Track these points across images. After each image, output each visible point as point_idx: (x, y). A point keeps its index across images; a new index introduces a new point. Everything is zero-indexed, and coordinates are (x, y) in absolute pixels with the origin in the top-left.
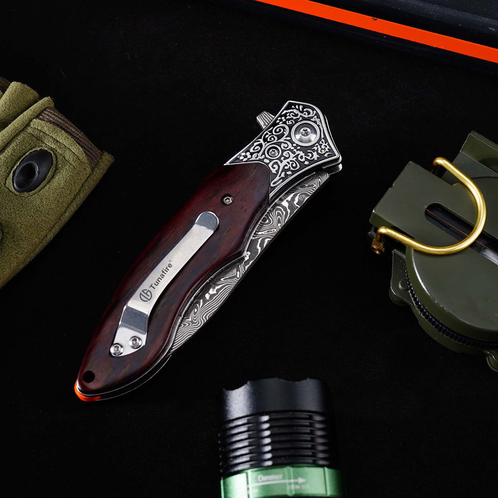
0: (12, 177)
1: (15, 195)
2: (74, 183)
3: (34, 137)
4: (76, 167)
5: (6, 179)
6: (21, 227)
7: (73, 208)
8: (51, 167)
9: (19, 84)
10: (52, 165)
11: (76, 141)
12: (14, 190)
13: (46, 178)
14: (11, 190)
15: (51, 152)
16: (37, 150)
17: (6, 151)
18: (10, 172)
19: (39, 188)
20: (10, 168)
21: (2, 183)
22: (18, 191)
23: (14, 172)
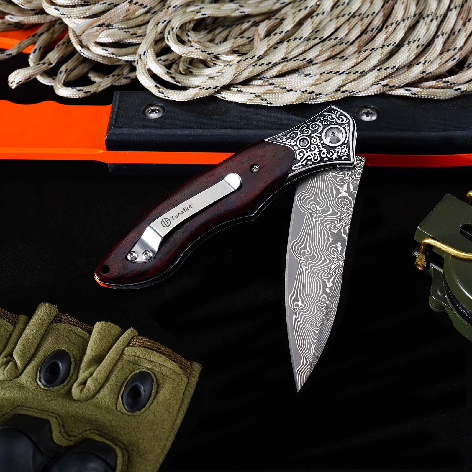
0: (121, 402)
1: (128, 416)
2: (177, 393)
3: (131, 362)
4: (174, 379)
5: (116, 404)
6: (143, 442)
8: (153, 385)
9: (103, 322)
10: (153, 383)
12: (126, 412)
13: (151, 394)
14: (123, 412)
15: (150, 372)
16: (137, 373)
17: (110, 380)
18: (118, 397)
19: (148, 405)
20: (117, 393)
21: (113, 408)
22: (130, 412)
23: (122, 397)
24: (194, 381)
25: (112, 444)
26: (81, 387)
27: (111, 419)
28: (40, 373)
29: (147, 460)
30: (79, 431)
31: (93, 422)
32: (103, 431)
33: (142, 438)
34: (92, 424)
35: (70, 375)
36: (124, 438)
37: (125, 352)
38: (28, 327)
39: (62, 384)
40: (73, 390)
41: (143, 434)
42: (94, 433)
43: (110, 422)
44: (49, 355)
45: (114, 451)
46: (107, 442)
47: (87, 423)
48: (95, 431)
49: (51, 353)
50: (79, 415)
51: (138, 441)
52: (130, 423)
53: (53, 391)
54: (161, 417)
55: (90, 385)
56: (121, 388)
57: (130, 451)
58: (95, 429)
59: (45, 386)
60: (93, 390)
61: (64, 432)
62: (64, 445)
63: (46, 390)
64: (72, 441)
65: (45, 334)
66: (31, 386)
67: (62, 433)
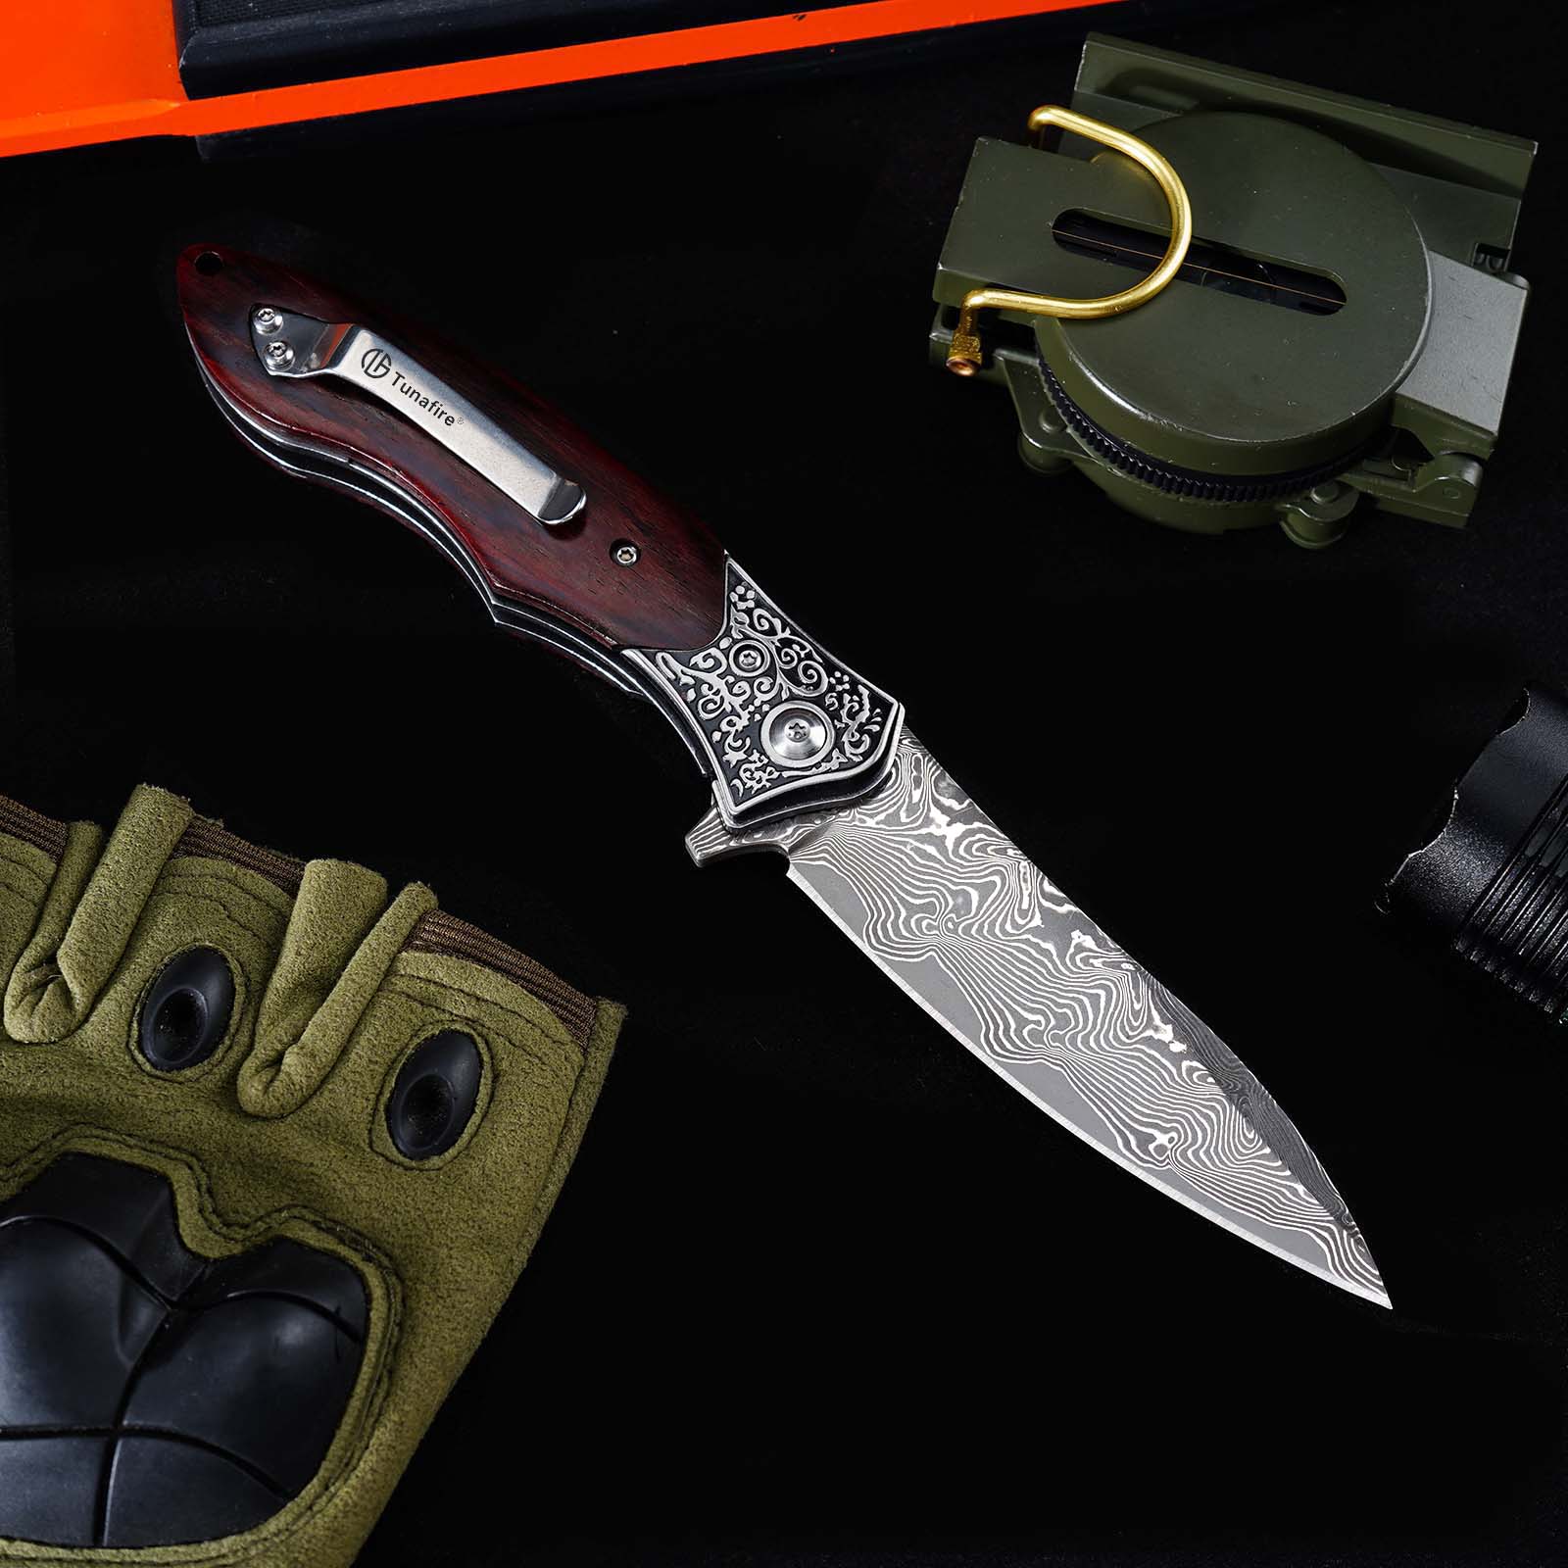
0: (385, 1124)
1: (406, 1169)
2: (553, 1105)
3: (415, 1000)
4: (545, 1059)
5: (371, 1132)
6: (450, 1257)
7: (562, 1170)
8: (481, 1074)
9: (332, 862)
10: (482, 1068)
11: (526, 989)
12: (401, 1158)
13: (475, 1104)
14: (393, 1159)
15: (472, 1032)
16: (433, 1035)
17: (353, 1056)
18: (376, 1110)
19: (465, 1136)
20: (372, 1096)
21: (362, 1145)
22: (411, 1159)
23: (388, 1110)
24: (601, 1060)
25: (355, 1258)
26: (265, 1076)
27: (355, 1179)
28: (140, 1024)
29: (460, 1313)
30: (256, 1209)
31: (301, 1185)
32: (328, 1215)
33: (447, 1245)
34: (298, 1190)
35: (232, 1031)
36: (391, 1240)
37: (400, 966)
38: (101, 870)
39: (207, 1057)
40: (240, 1083)
41: (448, 1233)
42: (302, 1218)
43: (352, 1187)
44: (166, 965)
45: (361, 1278)
46: (343, 1251)
47: (283, 1186)
48: (304, 1212)
49: (172, 960)
50: (258, 1160)
51: (435, 1252)
52: (413, 1194)
53: (180, 1083)
54: (504, 1179)
55: (292, 1070)
56: (384, 1081)
57: (411, 1280)
58: (305, 1207)
59: (154, 1065)
60: (301, 1088)
61: (214, 1212)
62: (214, 1253)
63: (158, 1078)
64: (236, 1241)
65: (153, 890)
66: (114, 1064)
67: (207, 1214)
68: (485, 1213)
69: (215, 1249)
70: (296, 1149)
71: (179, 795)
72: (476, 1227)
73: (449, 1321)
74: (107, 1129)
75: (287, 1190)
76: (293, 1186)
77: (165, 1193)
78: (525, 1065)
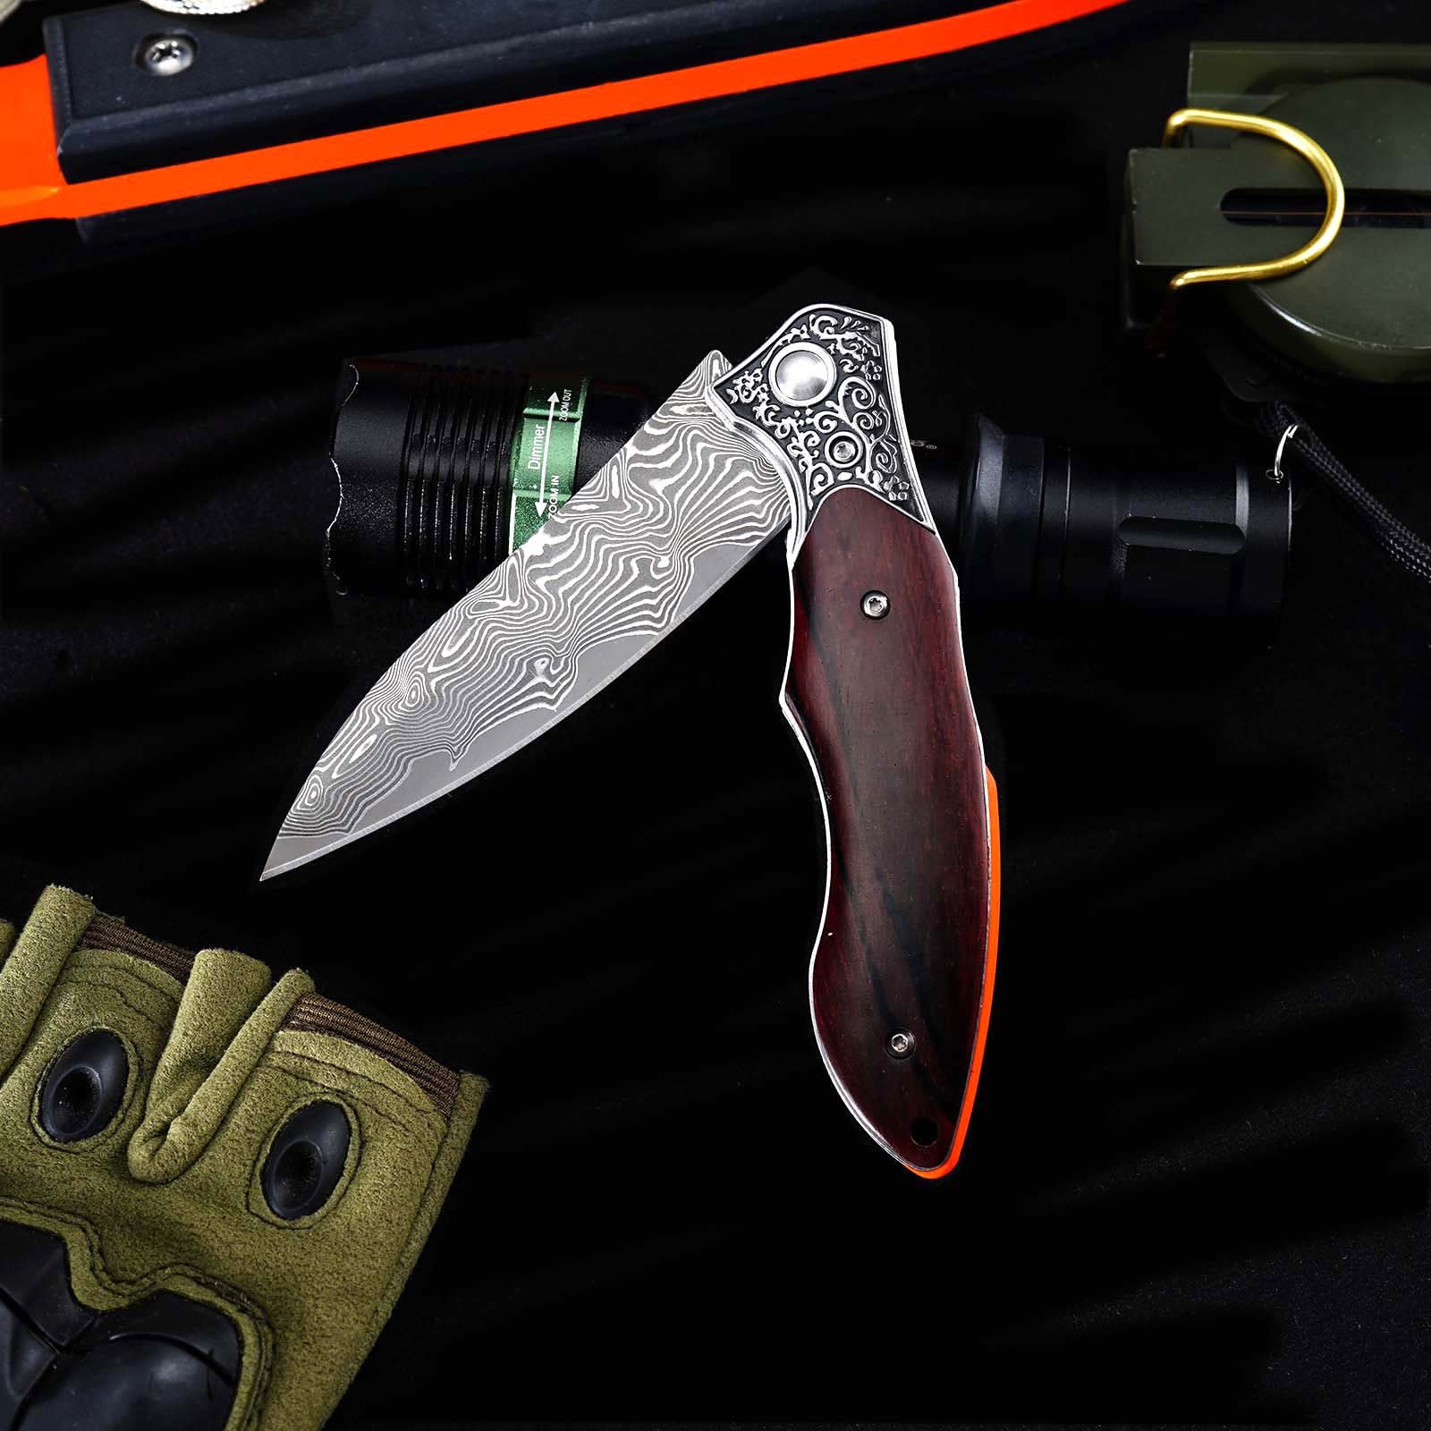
0: (260, 1187)
1: (279, 1228)
2: (415, 1167)
3: (290, 1074)
4: (408, 1126)
5: (247, 1195)
6: (316, 1306)
7: (424, 1228)
8: (349, 1141)
9: (218, 952)
10: (350, 1135)
11: (393, 1063)
12: (274, 1218)
13: (343, 1168)
14: (267, 1218)
15: (342, 1102)
16: (306, 1106)
17: (232, 1125)
18: (253, 1175)
19: (334, 1197)
20: (249, 1163)
21: (240, 1206)
22: (284, 1219)
23: (263, 1174)
24: (462, 1128)
25: (231, 1310)
26: (152, 1145)
27: (231, 1239)
28: (41, 1099)
29: (325, 1358)
30: (142, 1266)
31: (182, 1245)
32: (209, 1271)
33: (313, 1296)
34: (180, 1249)
35: (125, 1106)
36: (263, 1293)
37: (277, 1043)
38: (11, 963)
39: (102, 1129)
40: (130, 1152)
41: (315, 1284)
42: (184, 1274)
43: (228, 1245)
44: (66, 1047)
45: (235, 1327)
46: (219, 1302)
47: (167, 1245)
48: (186, 1269)
49: (71, 1042)
50: (145, 1223)
51: (301, 1302)
52: (283, 1250)
53: (77, 1153)
54: (367, 1234)
55: (175, 1140)
56: (260, 1149)
57: (280, 1329)
58: (186, 1264)
59: (52, 1137)
60: (184, 1155)
61: (104, 1269)
62: (103, 1306)
63: (56, 1148)
64: (124, 1296)
65: (58, 980)
66: (17, 1137)
67: (97, 1272)
68: (348, 1266)
69: (103, 1303)
70: (179, 1211)
71: (83, 894)
72: (341, 1279)
73: (315, 1365)
74: (11, 1197)
75: (170, 1250)
76: (176, 1245)
77: (59, 1252)
78: (389, 1132)
